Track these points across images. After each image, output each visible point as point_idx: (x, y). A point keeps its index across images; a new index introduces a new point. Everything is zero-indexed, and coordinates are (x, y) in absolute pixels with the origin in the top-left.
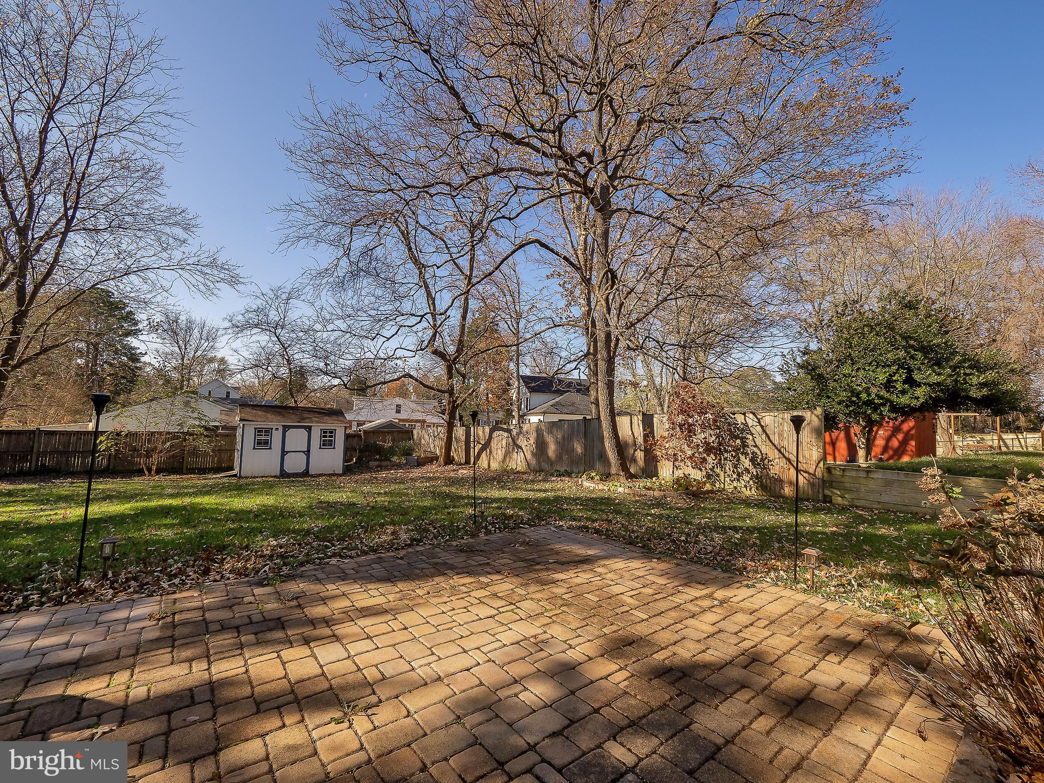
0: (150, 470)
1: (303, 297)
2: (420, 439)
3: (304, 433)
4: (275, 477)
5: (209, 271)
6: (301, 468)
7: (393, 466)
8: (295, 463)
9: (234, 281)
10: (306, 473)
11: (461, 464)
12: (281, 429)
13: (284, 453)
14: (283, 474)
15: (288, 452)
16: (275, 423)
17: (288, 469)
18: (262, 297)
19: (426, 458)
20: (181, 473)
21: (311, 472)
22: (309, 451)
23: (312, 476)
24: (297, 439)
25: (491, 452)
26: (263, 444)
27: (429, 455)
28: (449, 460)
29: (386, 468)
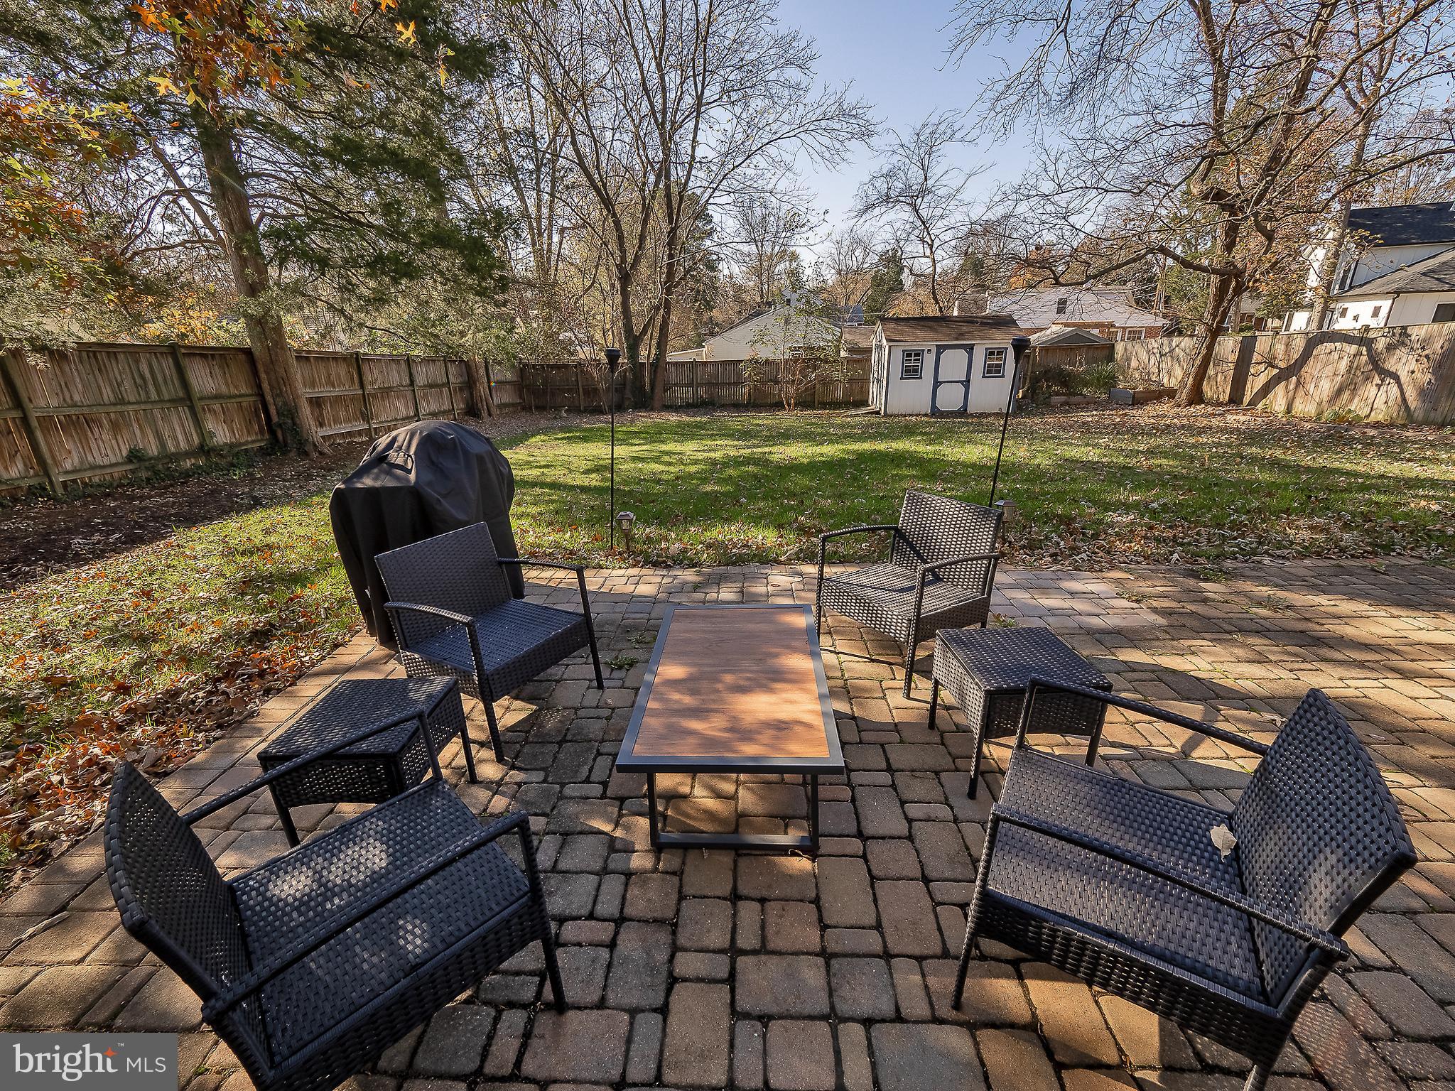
0: (789, 405)
1: (958, 135)
2: (1129, 359)
3: (963, 354)
4: (926, 415)
5: (837, 126)
6: (957, 405)
7: (1088, 403)
8: (950, 398)
9: (865, 133)
10: (963, 412)
11: (1221, 404)
12: (934, 350)
13: (937, 384)
14: (935, 412)
15: (942, 383)
16: (927, 343)
17: (942, 405)
18: (902, 152)
19: (1147, 391)
20: (814, 408)
21: (970, 410)
22: (968, 381)
23: (972, 416)
24: (954, 363)
25: (1298, 383)
26: (911, 372)
27: (1154, 387)
28: (1197, 397)
29: (1078, 407)
